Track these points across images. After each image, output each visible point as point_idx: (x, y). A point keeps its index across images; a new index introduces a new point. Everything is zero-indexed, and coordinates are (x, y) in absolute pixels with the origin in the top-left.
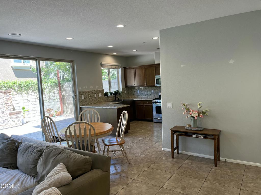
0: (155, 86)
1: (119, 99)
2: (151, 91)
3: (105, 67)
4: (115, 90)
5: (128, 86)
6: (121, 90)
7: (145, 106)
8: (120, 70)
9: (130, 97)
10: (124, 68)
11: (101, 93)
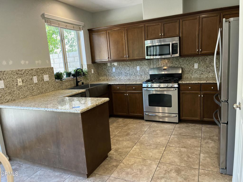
0: (145, 59)
1: (83, 83)
2: (135, 67)
3: (53, 25)
4: (75, 69)
5: (96, 61)
8: (82, 33)
9: (100, 78)
10: (88, 30)
11: (48, 74)
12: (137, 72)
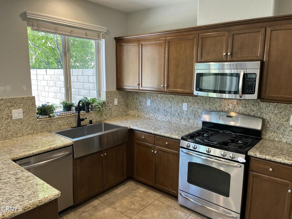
0: (191, 94)
1: (91, 122)
2: (180, 104)
5: (125, 87)
6: (103, 98)
7: (158, 150)
8: (103, 42)
10: (115, 38)
11: (23, 107)
12: (182, 112)
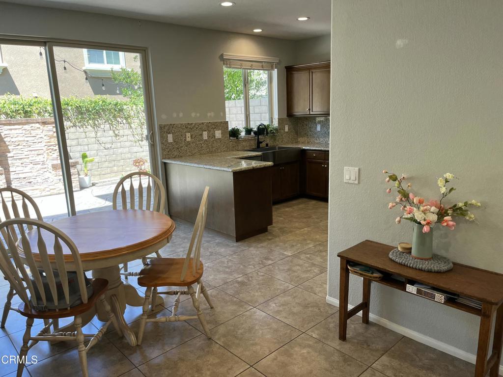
1: (267, 145)
3: (233, 66)
4: (258, 124)
5: (295, 114)
6: (276, 124)
8: (275, 72)
9: (299, 139)
10: (286, 67)
11: (221, 129)
